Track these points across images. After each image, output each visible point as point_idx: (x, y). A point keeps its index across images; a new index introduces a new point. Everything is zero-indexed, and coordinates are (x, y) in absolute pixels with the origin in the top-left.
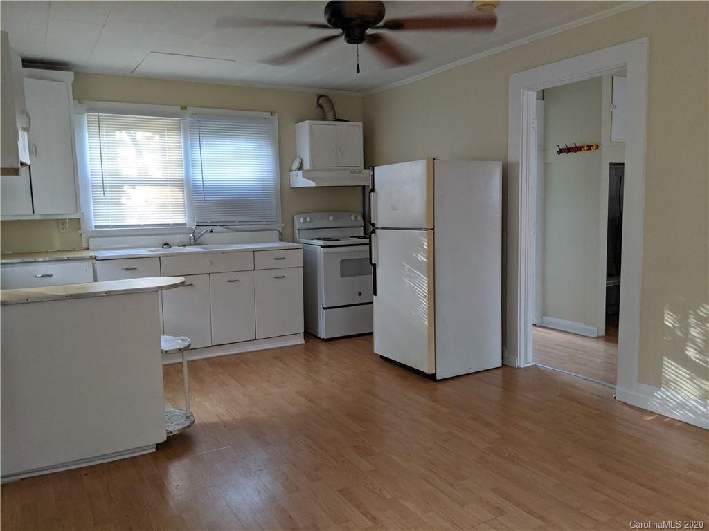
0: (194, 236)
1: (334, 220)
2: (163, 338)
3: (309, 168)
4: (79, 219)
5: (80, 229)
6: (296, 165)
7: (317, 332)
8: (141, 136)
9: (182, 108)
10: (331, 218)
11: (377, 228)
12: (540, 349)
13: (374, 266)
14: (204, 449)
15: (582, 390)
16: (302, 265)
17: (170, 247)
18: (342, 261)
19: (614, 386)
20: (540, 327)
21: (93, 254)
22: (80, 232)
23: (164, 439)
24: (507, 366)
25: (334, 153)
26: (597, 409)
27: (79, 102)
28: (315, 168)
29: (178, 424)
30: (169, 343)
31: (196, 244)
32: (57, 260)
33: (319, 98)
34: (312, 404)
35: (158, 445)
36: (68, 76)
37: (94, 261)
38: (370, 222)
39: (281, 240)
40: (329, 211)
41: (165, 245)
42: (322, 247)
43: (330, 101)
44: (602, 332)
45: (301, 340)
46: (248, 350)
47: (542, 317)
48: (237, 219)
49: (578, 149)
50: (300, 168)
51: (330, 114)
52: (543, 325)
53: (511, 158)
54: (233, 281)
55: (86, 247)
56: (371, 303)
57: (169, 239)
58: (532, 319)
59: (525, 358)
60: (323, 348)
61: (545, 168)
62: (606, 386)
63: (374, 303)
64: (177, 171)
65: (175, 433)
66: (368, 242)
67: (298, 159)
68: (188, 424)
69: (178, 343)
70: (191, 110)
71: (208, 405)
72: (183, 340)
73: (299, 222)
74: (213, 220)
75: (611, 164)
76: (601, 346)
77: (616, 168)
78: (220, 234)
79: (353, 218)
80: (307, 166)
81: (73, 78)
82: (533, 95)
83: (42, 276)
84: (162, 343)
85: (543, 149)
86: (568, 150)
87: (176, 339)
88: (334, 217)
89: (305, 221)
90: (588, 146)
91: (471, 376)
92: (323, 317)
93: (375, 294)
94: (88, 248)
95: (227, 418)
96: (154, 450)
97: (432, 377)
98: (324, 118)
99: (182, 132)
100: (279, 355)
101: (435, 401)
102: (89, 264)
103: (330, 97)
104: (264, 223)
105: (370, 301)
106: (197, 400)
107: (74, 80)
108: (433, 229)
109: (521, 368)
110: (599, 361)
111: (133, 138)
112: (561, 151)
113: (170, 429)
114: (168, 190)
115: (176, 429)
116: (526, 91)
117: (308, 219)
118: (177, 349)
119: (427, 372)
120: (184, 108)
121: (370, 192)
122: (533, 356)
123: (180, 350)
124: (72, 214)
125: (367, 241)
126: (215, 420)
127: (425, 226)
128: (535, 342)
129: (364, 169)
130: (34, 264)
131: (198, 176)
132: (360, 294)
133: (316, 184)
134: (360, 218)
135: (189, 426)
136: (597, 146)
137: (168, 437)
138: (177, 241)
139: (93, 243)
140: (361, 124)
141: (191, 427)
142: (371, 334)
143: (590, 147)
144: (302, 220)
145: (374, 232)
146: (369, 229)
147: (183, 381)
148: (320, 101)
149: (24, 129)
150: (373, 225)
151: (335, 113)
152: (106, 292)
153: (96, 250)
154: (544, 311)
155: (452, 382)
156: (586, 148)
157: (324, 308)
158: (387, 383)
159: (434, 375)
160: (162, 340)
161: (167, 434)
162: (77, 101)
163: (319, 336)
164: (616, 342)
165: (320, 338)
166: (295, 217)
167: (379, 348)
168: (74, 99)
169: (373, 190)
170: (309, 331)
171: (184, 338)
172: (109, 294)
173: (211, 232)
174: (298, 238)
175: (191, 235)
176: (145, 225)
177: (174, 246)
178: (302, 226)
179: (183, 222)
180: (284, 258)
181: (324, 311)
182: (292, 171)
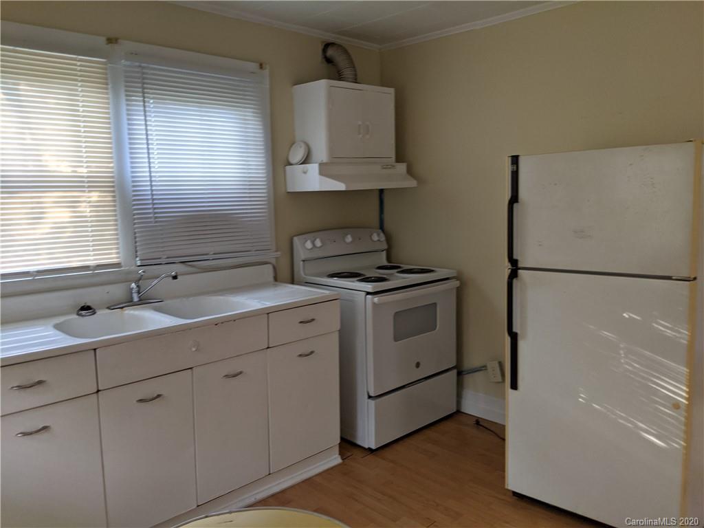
0: (138, 286)
1: (354, 242)
3: (326, 159)
6: (297, 154)
9: (111, 41)
10: (349, 239)
13: (515, 337)
16: (339, 328)
17: (94, 312)
18: (395, 315)
25: (361, 137)
28: (338, 159)
31: (141, 301)
33: (326, 47)
39: (275, 279)
40: (344, 228)
41: (82, 309)
42: (368, 293)
43: (345, 52)
45: (335, 460)
50: (308, 160)
51: (347, 73)
54: (235, 376)
67: (303, 144)
70: (127, 46)
73: (305, 247)
74: (170, 253)
79: (375, 237)
80: (321, 155)
88: (352, 237)
89: (315, 245)
92: (368, 412)
93: (514, 386)
98: (339, 77)
117: (318, 243)
120: (114, 40)
129: (396, 161)
132: (418, 365)
133: (347, 187)
134: (383, 236)
138: (107, 298)
140: (392, 90)
144: (308, 245)
148: (328, 52)
151: (355, 70)
157: (370, 397)
163: (359, 442)
166: (294, 239)
173: (175, 277)
174: (302, 273)
175: (133, 285)
176: (39, 272)
177: (100, 308)
178: (309, 255)
179: (115, 261)
180: (313, 320)
181: (372, 403)
182: (291, 164)
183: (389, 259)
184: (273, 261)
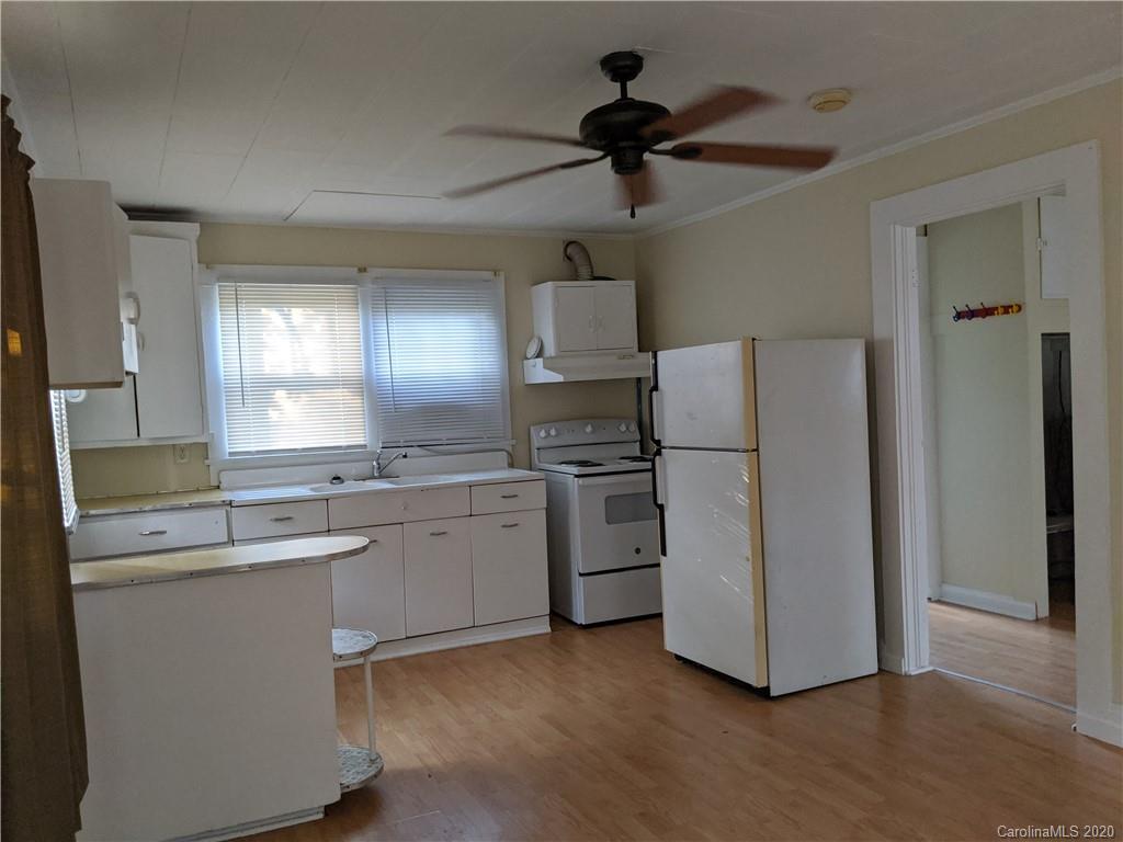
0: (379, 464)
1: (593, 432)
2: (336, 633)
3: (553, 355)
4: (206, 443)
5: (207, 458)
6: (532, 349)
7: (571, 613)
8: (297, 314)
9: (360, 270)
10: (589, 429)
11: (664, 448)
12: (943, 641)
13: (661, 507)
14: (399, 814)
15: (1018, 715)
16: (545, 506)
17: (343, 482)
18: (607, 499)
19: (1071, 708)
20: (939, 602)
21: (226, 496)
22: (206, 461)
23: (337, 797)
24: (886, 672)
25: (592, 330)
26: (1046, 750)
27: (207, 268)
28: (563, 353)
29: (358, 773)
30: (345, 642)
31: (381, 477)
32: (173, 509)
33: (567, 245)
34: (566, 739)
35: (326, 807)
36: (191, 230)
37: (229, 508)
38: (653, 439)
39: (511, 465)
40: (585, 418)
41: (334, 479)
42: (576, 476)
43: (584, 249)
44: (1044, 611)
45: (544, 627)
46: (464, 644)
47: (940, 586)
48: (443, 435)
49: (987, 312)
50: (539, 354)
51: (584, 271)
52: (943, 599)
53: (880, 332)
54: (439, 534)
55: (216, 484)
56: (658, 565)
57: (340, 470)
58: (926, 590)
59: (916, 659)
60: (581, 639)
61: (933, 344)
62: (1057, 707)
63: (662, 565)
64: (352, 366)
65: (354, 788)
66: (650, 467)
67: (537, 341)
68: (373, 773)
69: (358, 641)
70: (373, 272)
71: (402, 737)
72: (364, 637)
73: (539, 436)
74: (408, 438)
75: (1043, 335)
76: (1043, 636)
77: (1052, 340)
78: (419, 460)
79: (623, 428)
80: (550, 350)
81: (198, 233)
82: (912, 232)
83: (152, 533)
84: (334, 643)
85: (929, 313)
86: (971, 314)
87: (356, 635)
88: (593, 426)
89: (548, 434)
90: (1004, 307)
91: (826, 691)
92: (579, 589)
93: (664, 553)
94: (218, 487)
95: (433, 761)
96: (321, 816)
97: (764, 693)
98: (575, 277)
99: (360, 306)
100: (511, 651)
101: (771, 735)
102: (221, 513)
103: (583, 243)
104: (486, 440)
105: (656, 562)
106: (385, 728)
107: (200, 236)
108: (757, 450)
109: (910, 676)
110: (1043, 662)
111: (287, 317)
112: (959, 316)
113: (345, 781)
114: (340, 394)
115: (355, 781)
116: (898, 228)
117: (553, 432)
118: (357, 653)
119: (754, 684)
120: (362, 270)
121: (651, 391)
122: (931, 654)
123: (361, 653)
124: (196, 436)
125: (648, 465)
126: (415, 763)
127: (743, 446)
128: (932, 630)
129: (640, 351)
130: (139, 515)
131: (385, 371)
132: (638, 551)
133: (565, 378)
134: (634, 427)
135: (375, 776)
136: (1020, 308)
137: (342, 795)
138: (354, 472)
139: (226, 478)
140: (632, 283)
141: (380, 777)
142: (660, 615)
143: (1007, 309)
144: (543, 434)
145: (659, 453)
146: (650, 447)
147: (363, 698)
148: (569, 250)
149: (131, 321)
150: (658, 442)
151: (592, 268)
152: (250, 566)
153: (231, 490)
154: (943, 576)
155: (798, 701)
156: (1001, 310)
157: (581, 575)
158: (688, 702)
159: (767, 689)
160: (334, 635)
161: (342, 789)
162: (203, 266)
163: (574, 620)
164: (1073, 628)
165: (576, 624)
166: (532, 428)
167: (674, 641)
168: (199, 262)
169: (656, 388)
170: (557, 611)
171: (367, 633)
172: (254, 568)
173: (405, 456)
174: (537, 462)
175: (375, 463)
176: (304, 450)
177: (348, 480)
178: (543, 444)
179: (362, 443)
180: (516, 496)
181: (582, 578)
182: (527, 359)
183: (642, 451)
184: (510, 449)
